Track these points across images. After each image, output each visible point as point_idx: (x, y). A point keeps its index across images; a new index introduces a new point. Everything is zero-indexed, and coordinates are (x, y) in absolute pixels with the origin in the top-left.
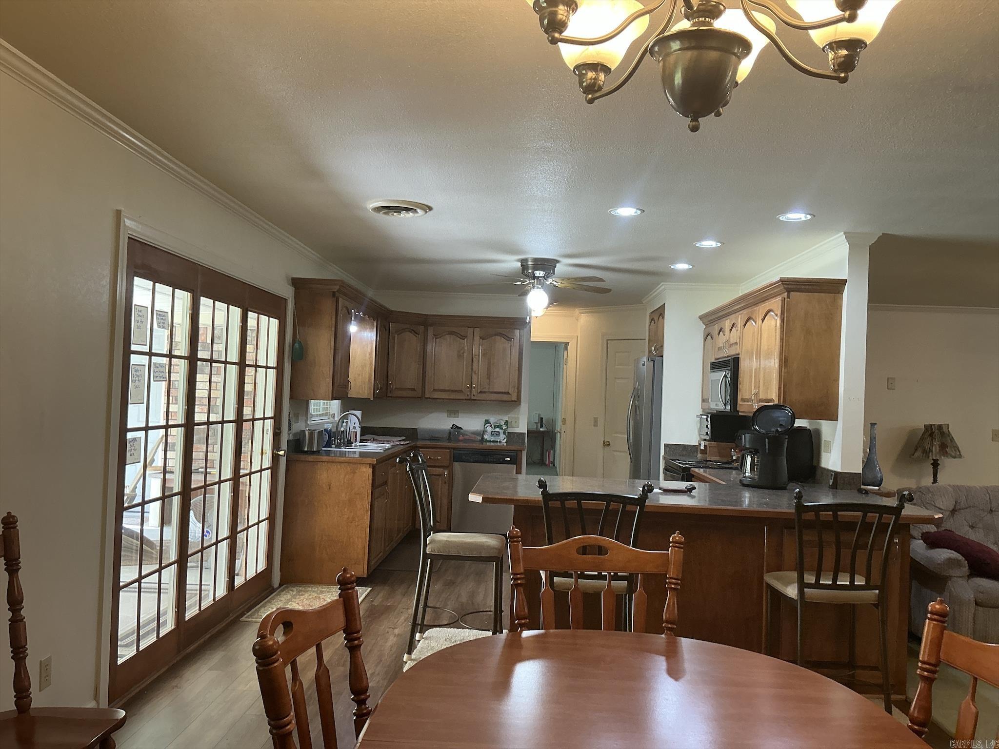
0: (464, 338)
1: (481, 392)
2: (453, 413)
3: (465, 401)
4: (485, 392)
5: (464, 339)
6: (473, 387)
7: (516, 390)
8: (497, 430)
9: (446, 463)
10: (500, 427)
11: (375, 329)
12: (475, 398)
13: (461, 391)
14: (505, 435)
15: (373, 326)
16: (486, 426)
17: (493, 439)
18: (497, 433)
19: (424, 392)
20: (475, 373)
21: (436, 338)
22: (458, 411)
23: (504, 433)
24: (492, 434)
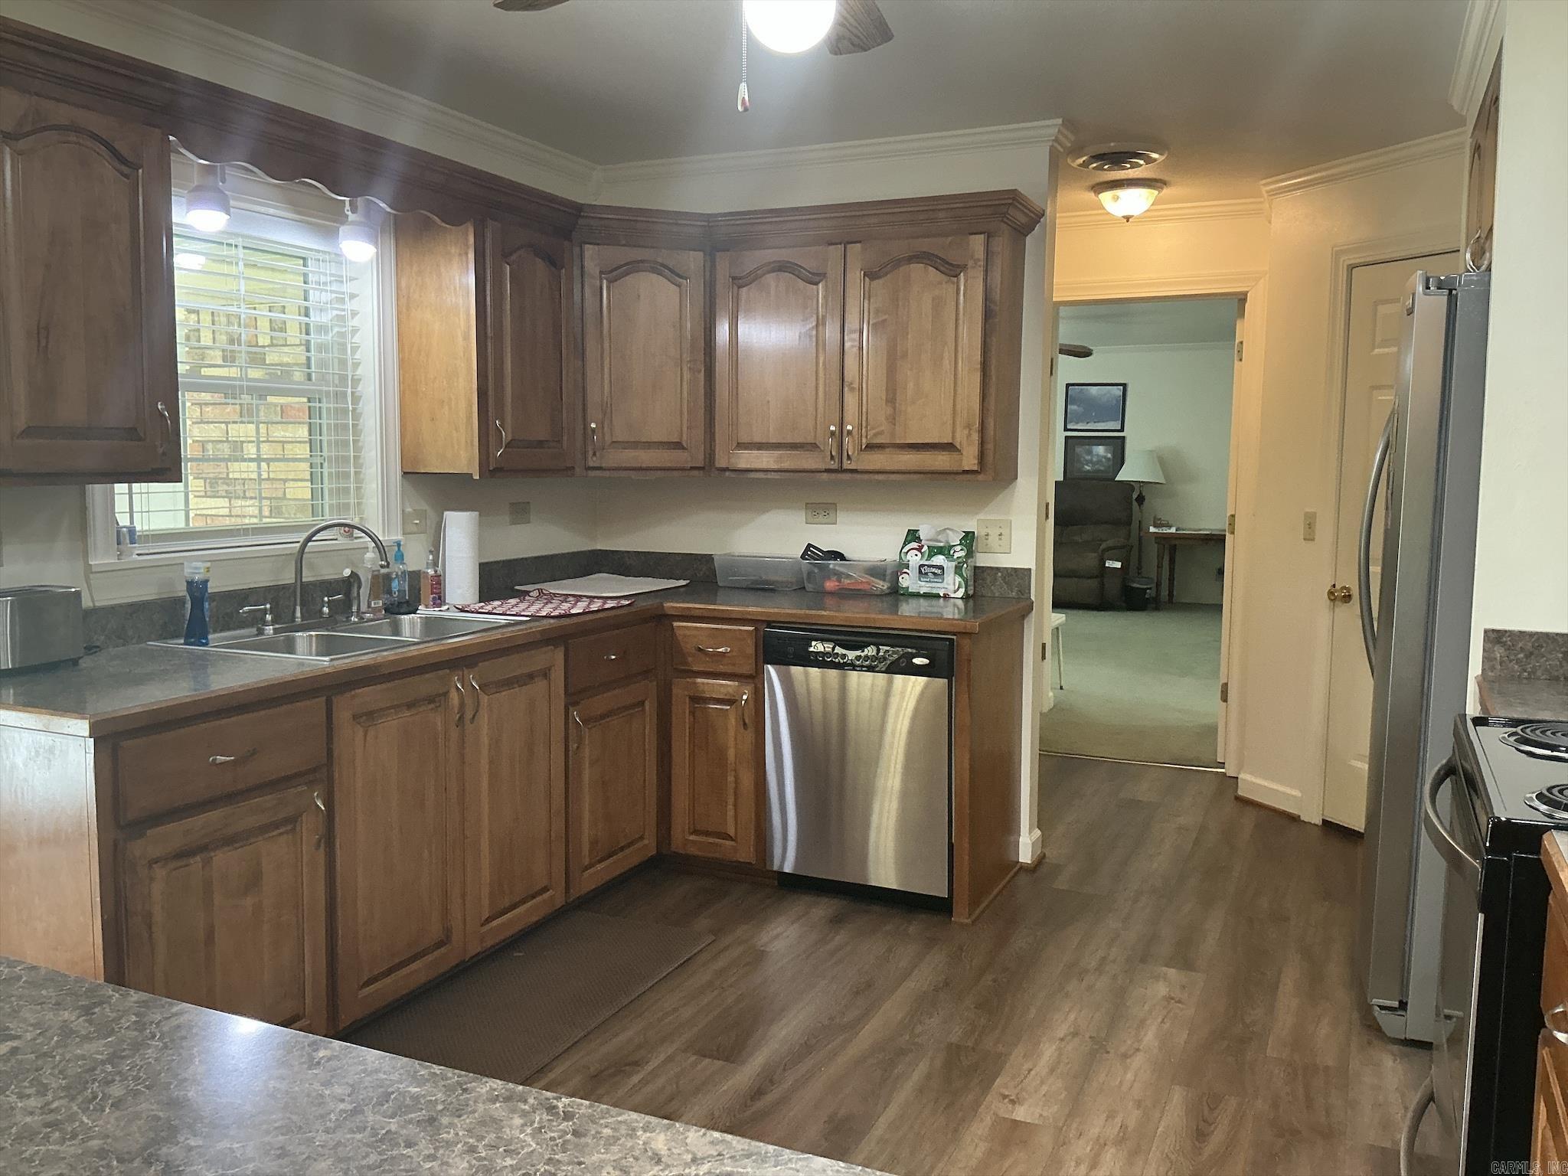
0: (817, 279)
1: (870, 447)
2: (821, 510)
3: (825, 476)
4: (880, 447)
5: (816, 284)
6: (845, 433)
7: (976, 437)
8: (939, 560)
9: (747, 668)
10: (945, 551)
11: (471, 256)
12: (852, 467)
13: (813, 446)
14: (961, 576)
16: (905, 550)
17: (924, 587)
18: (939, 571)
19: (710, 456)
20: (852, 389)
21: (739, 287)
22: (835, 504)
23: (958, 570)
24: (922, 572)
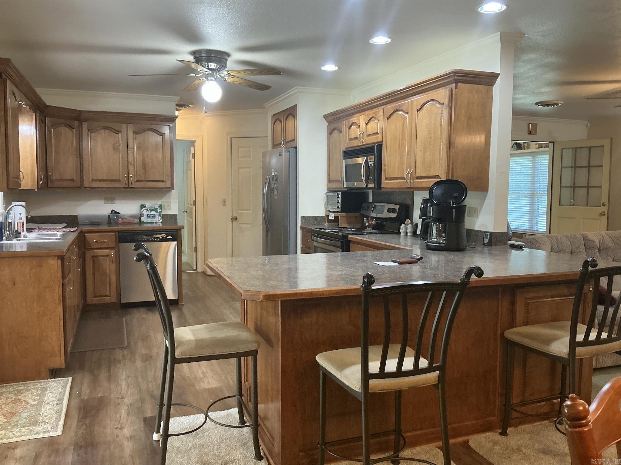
0: (118, 132)
1: (137, 181)
2: (110, 199)
3: (123, 189)
4: (141, 181)
5: (118, 134)
6: (129, 178)
7: (170, 178)
8: (153, 213)
9: (112, 245)
10: (155, 210)
11: (34, 122)
12: (131, 186)
13: (119, 181)
14: (160, 216)
15: (32, 118)
16: (142, 210)
17: (149, 220)
18: (154, 216)
19: (82, 182)
20: (131, 165)
21: (91, 133)
22: (115, 198)
23: (159, 215)
24: (148, 216)
